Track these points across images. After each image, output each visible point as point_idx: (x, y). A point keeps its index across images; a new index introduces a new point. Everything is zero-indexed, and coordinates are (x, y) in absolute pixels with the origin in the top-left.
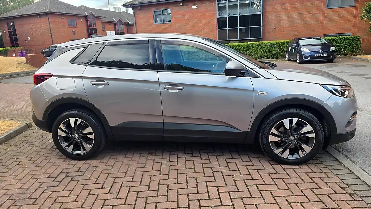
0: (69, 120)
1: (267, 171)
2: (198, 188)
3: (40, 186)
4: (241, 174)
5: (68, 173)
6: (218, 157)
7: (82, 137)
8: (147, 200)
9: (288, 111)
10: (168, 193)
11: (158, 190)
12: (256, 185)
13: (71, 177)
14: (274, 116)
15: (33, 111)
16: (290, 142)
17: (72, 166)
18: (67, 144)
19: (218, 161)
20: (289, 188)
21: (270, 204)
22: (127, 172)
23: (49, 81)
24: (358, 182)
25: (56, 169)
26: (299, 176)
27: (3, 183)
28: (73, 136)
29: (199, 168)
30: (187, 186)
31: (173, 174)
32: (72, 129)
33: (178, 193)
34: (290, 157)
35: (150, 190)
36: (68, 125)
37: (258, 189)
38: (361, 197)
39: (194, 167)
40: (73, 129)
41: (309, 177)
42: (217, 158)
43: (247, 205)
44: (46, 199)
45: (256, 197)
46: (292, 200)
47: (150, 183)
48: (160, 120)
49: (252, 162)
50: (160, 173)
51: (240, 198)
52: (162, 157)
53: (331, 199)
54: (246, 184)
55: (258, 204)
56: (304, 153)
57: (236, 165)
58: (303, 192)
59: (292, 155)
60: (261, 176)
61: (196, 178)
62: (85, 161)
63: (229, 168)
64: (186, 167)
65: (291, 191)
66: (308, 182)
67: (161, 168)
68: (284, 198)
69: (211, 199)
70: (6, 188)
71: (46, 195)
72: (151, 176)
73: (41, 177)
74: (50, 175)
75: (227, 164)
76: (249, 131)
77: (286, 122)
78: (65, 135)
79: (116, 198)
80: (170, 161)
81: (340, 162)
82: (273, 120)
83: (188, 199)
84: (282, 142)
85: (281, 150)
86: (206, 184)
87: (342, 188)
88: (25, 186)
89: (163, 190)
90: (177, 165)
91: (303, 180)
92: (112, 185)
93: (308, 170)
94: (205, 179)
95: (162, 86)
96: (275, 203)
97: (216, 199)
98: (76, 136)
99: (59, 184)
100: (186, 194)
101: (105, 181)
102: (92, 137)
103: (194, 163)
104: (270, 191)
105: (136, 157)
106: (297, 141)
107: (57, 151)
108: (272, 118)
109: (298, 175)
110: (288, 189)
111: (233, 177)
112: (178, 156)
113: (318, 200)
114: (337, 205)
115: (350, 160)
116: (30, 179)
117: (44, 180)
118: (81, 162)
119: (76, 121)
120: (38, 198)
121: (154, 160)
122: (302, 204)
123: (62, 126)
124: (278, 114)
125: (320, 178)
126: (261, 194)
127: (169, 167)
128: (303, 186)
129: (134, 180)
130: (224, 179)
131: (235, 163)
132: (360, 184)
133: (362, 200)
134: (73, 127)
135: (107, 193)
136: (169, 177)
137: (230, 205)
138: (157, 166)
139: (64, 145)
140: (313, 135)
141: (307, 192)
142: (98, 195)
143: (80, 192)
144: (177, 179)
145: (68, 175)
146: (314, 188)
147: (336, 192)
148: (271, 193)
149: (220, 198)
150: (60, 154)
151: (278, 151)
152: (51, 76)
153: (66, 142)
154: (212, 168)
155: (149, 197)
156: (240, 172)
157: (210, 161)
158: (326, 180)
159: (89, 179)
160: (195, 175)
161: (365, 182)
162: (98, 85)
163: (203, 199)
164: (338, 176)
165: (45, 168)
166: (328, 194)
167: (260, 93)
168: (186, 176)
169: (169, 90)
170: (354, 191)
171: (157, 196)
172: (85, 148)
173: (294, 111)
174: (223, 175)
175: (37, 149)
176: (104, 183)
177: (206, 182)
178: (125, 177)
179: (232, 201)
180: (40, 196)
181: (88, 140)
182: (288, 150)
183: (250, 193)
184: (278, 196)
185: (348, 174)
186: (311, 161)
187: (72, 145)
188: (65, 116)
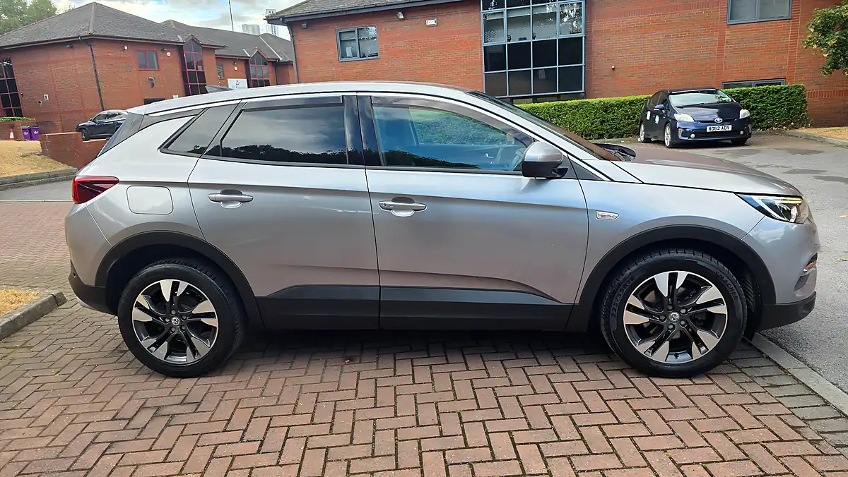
0: (159, 283)
1: (621, 394)
2: (467, 435)
3: (94, 440)
4: (561, 400)
5: (158, 408)
6: (505, 363)
7: (190, 324)
8: (349, 466)
9: (665, 255)
10: (396, 449)
11: (374, 442)
12: (599, 426)
13: (167, 418)
14: (634, 268)
15: (72, 263)
16: (671, 327)
17: (167, 392)
18: (154, 340)
19: (506, 373)
20: (673, 431)
21: (635, 467)
22: (297, 402)
23: (111, 193)
24: (827, 412)
25: (130, 400)
26: (694, 403)
27: (6, 436)
28: (167, 320)
29: (464, 390)
30: (441, 432)
31: (406, 406)
32: (165, 306)
33: (420, 448)
34: (672, 360)
35: (354, 442)
36: (156, 296)
37: (604, 434)
38: (837, 446)
39: (453, 388)
40: (168, 305)
41: (717, 404)
42: (503, 366)
43: (581, 471)
44: (112, 471)
45: (601, 454)
46: (683, 457)
47: (353, 428)
48: (372, 281)
49: (583, 372)
50: (375, 404)
51: (564, 456)
52: (377, 366)
53: (771, 453)
54: (574, 424)
55: (607, 469)
56: (703, 349)
57: (549, 380)
58: (705, 439)
59: (676, 356)
60: (608, 405)
61: (459, 414)
62: (196, 379)
63: (533, 387)
64: (434, 389)
65: (678, 437)
66: (715, 416)
67: (376, 391)
68: (664, 455)
69: (499, 461)
70: (12, 447)
71: (110, 461)
72: (355, 410)
73: (96, 417)
74: (117, 414)
75: (528, 379)
76: (577, 302)
77: (662, 280)
78: (150, 319)
79: (278, 464)
80: (395, 374)
81: (783, 369)
82: (631, 276)
83: (445, 461)
84: (652, 325)
85: (651, 343)
86: (484, 426)
87: (793, 427)
88: (58, 442)
89: (385, 442)
90: (414, 383)
91: (703, 412)
92: (266, 434)
93: (713, 389)
94: (479, 415)
95: (376, 202)
96: (646, 467)
97: (510, 460)
98: (175, 321)
99: (139, 435)
100: (439, 450)
101: (248, 426)
102: (213, 322)
103: (451, 377)
104: (631, 438)
105: (317, 367)
106: (687, 322)
107: (130, 355)
108: (628, 272)
109: (690, 400)
110: (672, 433)
111: (544, 410)
112: (412, 362)
113: (742, 456)
114: (786, 466)
115: (805, 362)
116: (69, 424)
117: (103, 427)
118: (187, 383)
119: (175, 287)
120: (92, 468)
121: (359, 374)
122: (707, 465)
123: (141, 299)
124: (643, 263)
125: (741, 405)
126: (611, 445)
127: (395, 388)
128: (703, 425)
129: (316, 420)
130: (524, 413)
131: (547, 376)
132: (832, 418)
133: (841, 454)
134: (168, 300)
135: (255, 452)
136: (396, 412)
137: (542, 474)
138: (366, 388)
139: (147, 342)
140: (722, 309)
141: (716, 440)
142: (234, 457)
143: (192, 453)
144: (415, 417)
145: (161, 412)
146: (730, 430)
147: (780, 438)
148: (635, 444)
149: (518, 458)
150: (138, 363)
151: (643, 347)
152: (116, 182)
153: (152, 336)
154: (494, 390)
155: (353, 459)
156: (558, 396)
157: (488, 373)
158: (755, 410)
159: (209, 421)
160: (458, 406)
161: (844, 414)
162: (226, 201)
163: (479, 462)
164: (780, 400)
165: (103, 397)
166: (764, 442)
167: (602, 216)
168: (437, 408)
169: (393, 212)
170: (819, 433)
171: (373, 456)
172: (197, 348)
173: (679, 255)
174: (520, 404)
175: (80, 354)
176: (245, 431)
177: (483, 421)
178: (293, 414)
179: (546, 464)
180: (95, 464)
181: (205, 331)
182: (667, 343)
183: (587, 445)
184: (651, 450)
185: (803, 395)
186: (720, 368)
187: (166, 343)
188: (148, 275)
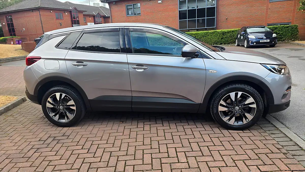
0: (55, 94)
1: (217, 135)
2: (160, 148)
3: (32, 147)
4: (195, 137)
5: (55, 137)
6: (176, 124)
7: (66, 108)
8: (118, 158)
9: (234, 86)
10: (135, 153)
11: (127, 150)
12: (207, 146)
13: (57, 141)
14: (222, 90)
15: (26, 87)
16: (236, 112)
17: (58, 132)
18: (54, 114)
19: (177, 127)
20: (234, 149)
21: (218, 161)
22: (102, 136)
23: (39, 62)
24: (291, 143)
25: (45, 134)
26: (243, 139)
27: (3, 146)
28: (58, 107)
29: (161, 133)
30: (151, 147)
31: (140, 138)
32: (58, 102)
33: (143, 152)
34: (236, 124)
35: (120, 150)
36: (54, 98)
37: (209, 149)
38: (293, 155)
39: (157, 132)
40: (59, 102)
41: (251, 140)
42: (176, 125)
43: (199, 162)
44: (37, 158)
45: (207, 156)
46: (236, 158)
47: (121, 145)
48: (129, 94)
49: (204, 128)
50: (129, 137)
51: (194, 156)
52: (132, 124)
53: (268, 157)
54: (199, 145)
55: (208, 161)
56: (247, 120)
57: (192, 130)
58: (245, 152)
59: (238, 122)
60: (211, 139)
61: (158, 141)
62: (68, 128)
63: (185, 132)
64: (150, 132)
65: (235, 151)
66: (250, 144)
67: (130, 133)
68: (230, 157)
69: (170, 157)
70: (4, 149)
71: (37, 155)
72: (122, 139)
73: (33, 140)
74: (41, 139)
75: (184, 130)
76: (202, 102)
77: (232, 95)
78: (52, 106)
79: (94, 157)
80: (137, 127)
81: (277, 128)
82: (221, 94)
83: (152, 157)
84: (229, 111)
85: (228, 118)
86: (167, 145)
87: (278, 148)
88: (20, 148)
89: (131, 151)
90: (144, 130)
91: (246, 143)
92: (90, 147)
93: (251, 134)
94: (165, 142)
95: (130, 66)
96: (222, 161)
97: (174, 157)
98: (61, 107)
99: (48, 146)
100: (150, 154)
101: (85, 144)
102: (74, 108)
103: (157, 128)
104: (218, 151)
105: (110, 124)
106: (241, 110)
107: (46, 119)
108: (220, 92)
109: (241, 138)
110: (233, 149)
111: (188, 140)
112: (144, 123)
113: (258, 158)
114: (273, 162)
115: (285, 126)
116: (24, 142)
117: (36, 143)
118: (66, 129)
119: (61, 95)
120: (31, 157)
121: (125, 127)
122: (245, 161)
123: (49, 99)
124: (226, 89)
125: (260, 140)
126: (211, 153)
127: (137, 132)
128: (245, 147)
129: (108, 142)
130: (181, 141)
131: (191, 129)
132: (292, 145)
133: (294, 158)
134: (58, 100)
135: (86, 153)
136: (136, 140)
137: (185, 162)
138: (127, 132)
139: (52, 115)
140: (254, 106)
141: (249, 152)
142: (79, 154)
143: (65, 152)
144: (143, 142)
145: (55, 139)
146: (254, 149)
147: (272, 152)
148: (219, 153)
149: (177, 157)
150: (49, 122)
151: (225, 119)
152: (40, 58)
153: (53, 112)
154: (171, 133)
155: (120, 156)
156: (194, 136)
157: (170, 127)
158: (264, 142)
159: (72, 142)
160: (158, 138)
161: (297, 144)
162: (78, 65)
163: (163, 158)
164: (274, 139)
165: (37, 133)
166: (266, 153)
167: (211, 72)
168: (151, 139)
169: (136, 70)
170: (287, 150)
171: (127, 155)
172: (69, 117)
173: (239, 86)
174: (180, 138)
175: (30, 118)
176: (84, 145)
177: (166, 144)
178: (101, 140)
179: (187, 159)
180: (32, 156)
181: (71, 111)
182: (234, 118)
183: (202, 153)
184: (225, 155)
185: (283, 137)
186: (253, 127)
187: (58, 115)
188: (52, 91)
